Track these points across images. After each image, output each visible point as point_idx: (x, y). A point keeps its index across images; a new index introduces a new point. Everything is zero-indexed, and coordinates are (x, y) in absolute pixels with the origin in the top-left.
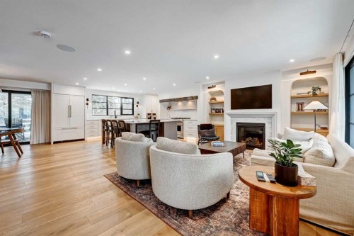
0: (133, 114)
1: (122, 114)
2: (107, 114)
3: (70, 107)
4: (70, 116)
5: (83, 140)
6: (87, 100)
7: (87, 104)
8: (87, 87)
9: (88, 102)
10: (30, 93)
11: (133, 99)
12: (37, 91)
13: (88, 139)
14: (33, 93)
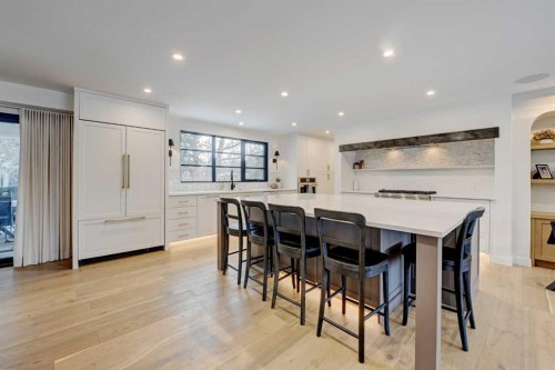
0: (266, 179)
1: (243, 179)
2: (214, 180)
3: (126, 160)
4: (126, 185)
5: (161, 248)
6: (171, 143)
7: (170, 154)
8: (172, 109)
9: (173, 149)
10: (14, 119)
11: (266, 145)
12: (37, 113)
13: (173, 246)
14: (23, 119)
